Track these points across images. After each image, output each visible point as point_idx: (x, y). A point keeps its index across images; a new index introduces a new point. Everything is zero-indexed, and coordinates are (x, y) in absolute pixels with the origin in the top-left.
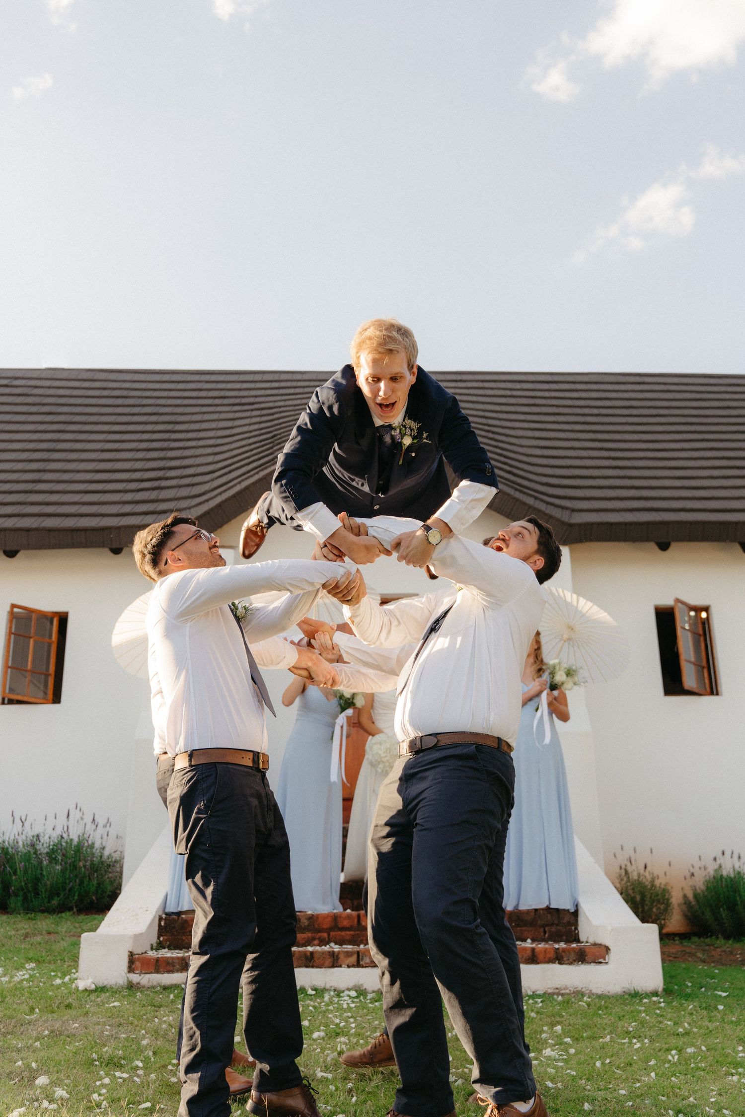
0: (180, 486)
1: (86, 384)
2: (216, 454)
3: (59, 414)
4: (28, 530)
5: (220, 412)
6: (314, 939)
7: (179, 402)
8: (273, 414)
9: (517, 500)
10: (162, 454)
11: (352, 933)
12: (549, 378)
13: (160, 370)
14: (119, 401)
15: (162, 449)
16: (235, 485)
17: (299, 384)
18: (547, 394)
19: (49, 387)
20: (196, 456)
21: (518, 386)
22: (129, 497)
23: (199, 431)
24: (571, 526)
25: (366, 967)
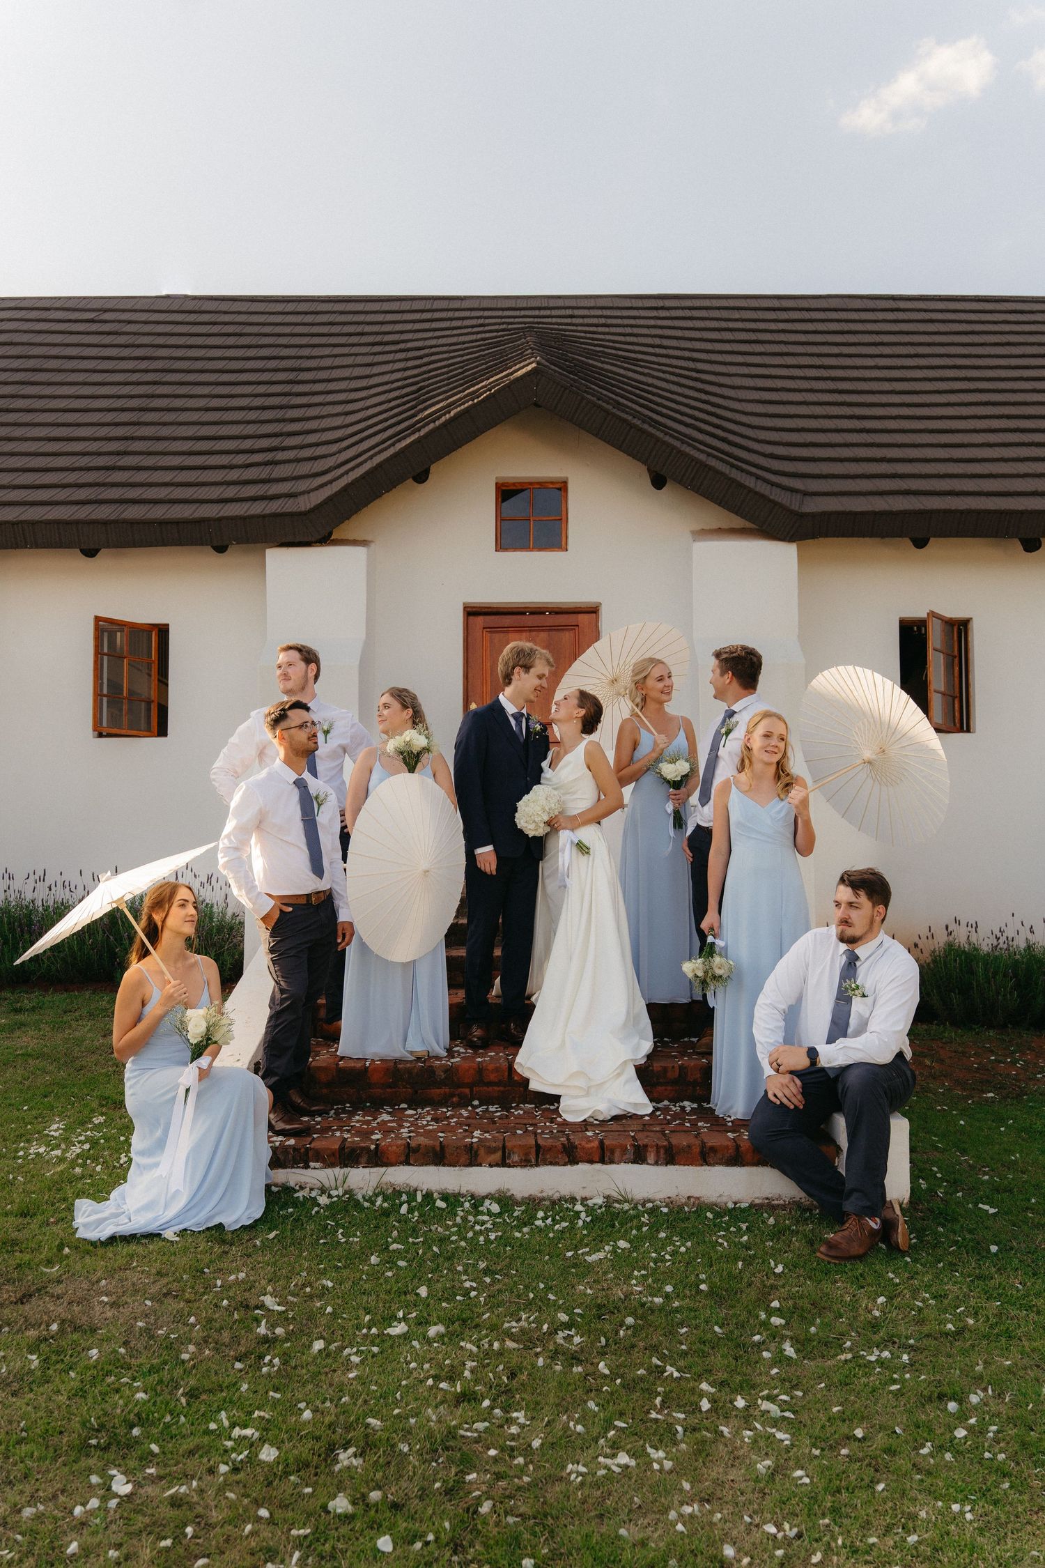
0: (298, 460)
1: (192, 318)
2: (347, 414)
3: (156, 358)
4: (105, 523)
5: (356, 355)
6: (452, 1095)
7: (305, 341)
8: (421, 357)
9: (733, 481)
10: (279, 414)
11: (502, 1089)
12: (776, 304)
13: (283, 297)
14: (231, 341)
15: (281, 407)
16: (365, 461)
17: (457, 314)
18: (773, 326)
19: (146, 323)
20: (323, 417)
21: (736, 315)
22: (234, 475)
23: (329, 381)
24: (803, 516)
25: (513, 1166)
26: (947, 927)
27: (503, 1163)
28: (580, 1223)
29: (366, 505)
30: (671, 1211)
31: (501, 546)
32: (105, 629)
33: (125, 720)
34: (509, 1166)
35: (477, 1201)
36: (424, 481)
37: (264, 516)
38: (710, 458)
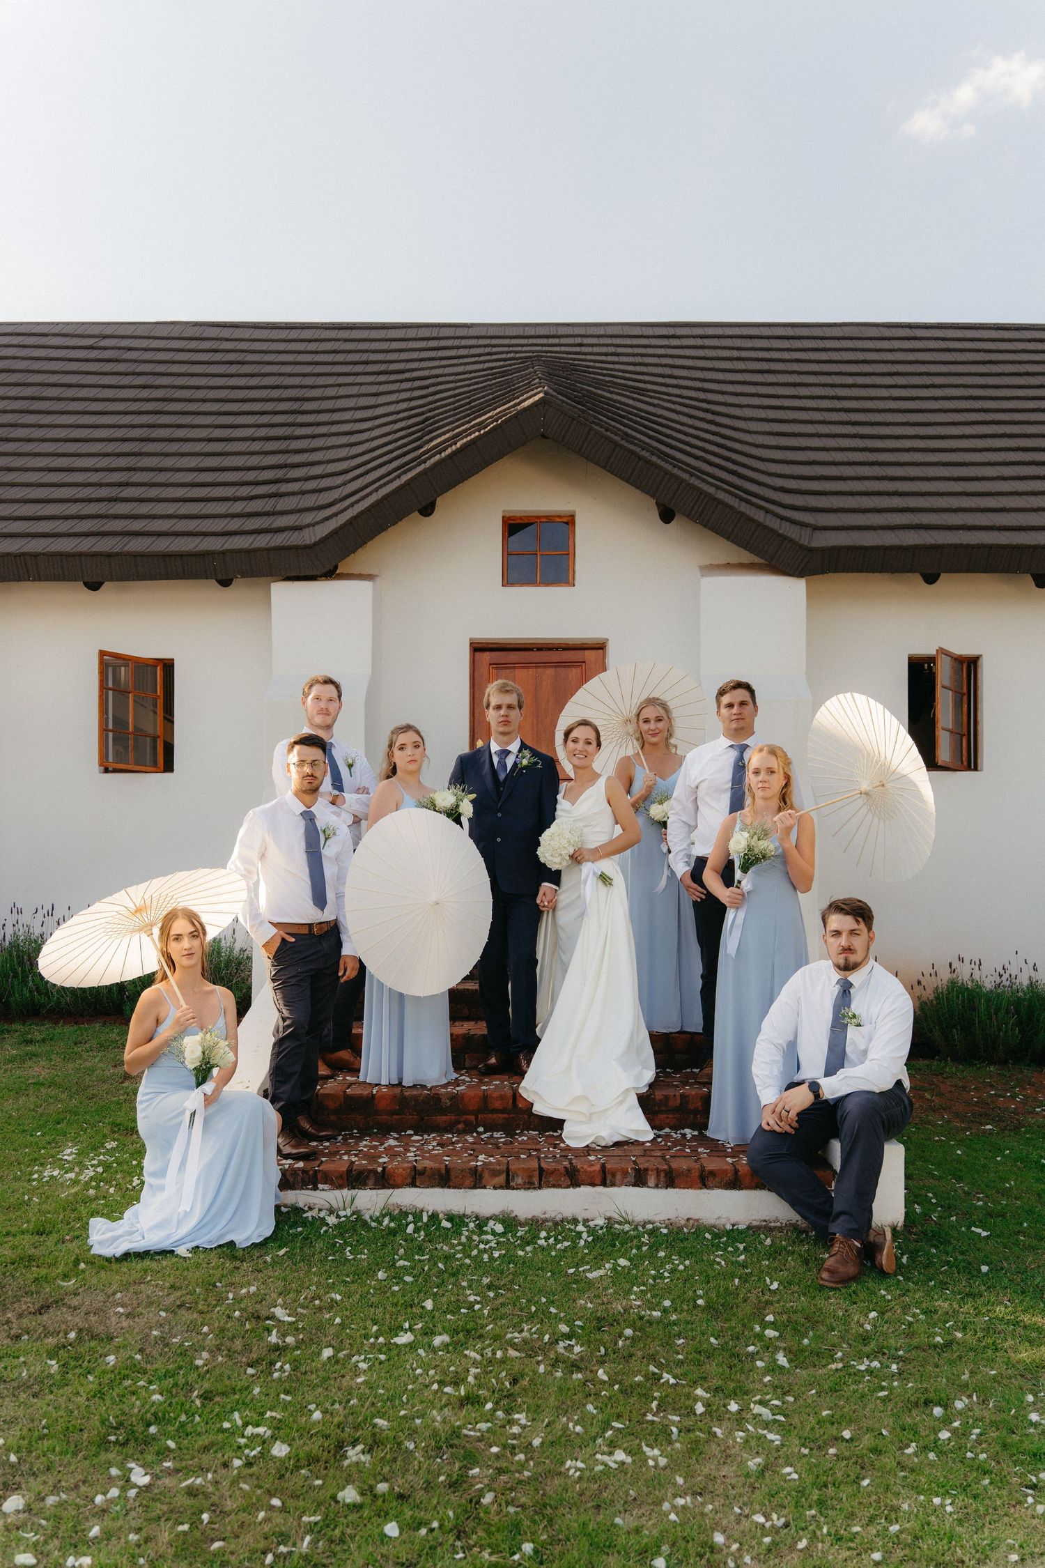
0: (303, 493)
1: (193, 345)
2: (352, 445)
3: (157, 387)
4: (109, 555)
5: (361, 384)
6: (458, 1122)
7: (308, 369)
8: (427, 387)
9: (742, 514)
10: (282, 445)
11: (506, 1116)
12: (790, 332)
13: (286, 323)
14: (233, 369)
15: (285, 438)
16: (371, 493)
17: (464, 342)
18: (786, 355)
19: (146, 350)
20: (328, 448)
21: (748, 343)
22: (238, 507)
23: (334, 411)
24: (811, 550)
25: (517, 1189)
26: (950, 965)
27: (507, 1186)
28: (582, 1243)
29: (372, 538)
30: (670, 1232)
31: (507, 581)
32: (110, 663)
33: (131, 756)
34: (513, 1189)
35: (481, 1222)
36: (430, 514)
37: (268, 550)
38: (719, 491)
